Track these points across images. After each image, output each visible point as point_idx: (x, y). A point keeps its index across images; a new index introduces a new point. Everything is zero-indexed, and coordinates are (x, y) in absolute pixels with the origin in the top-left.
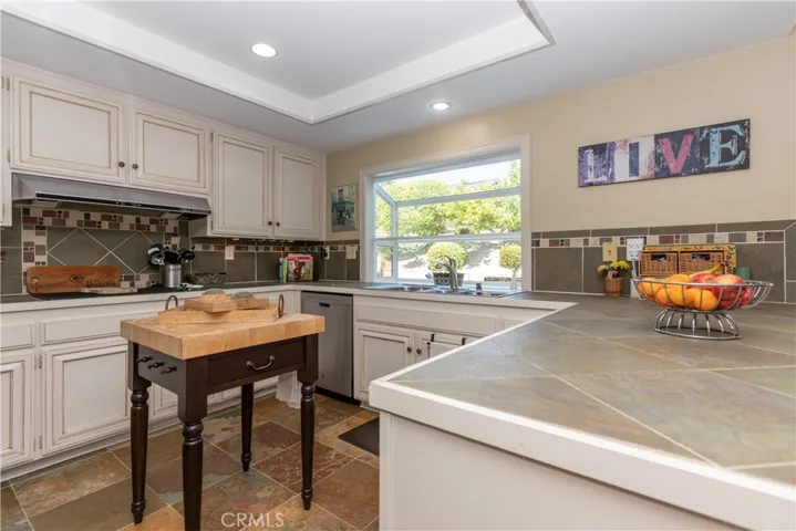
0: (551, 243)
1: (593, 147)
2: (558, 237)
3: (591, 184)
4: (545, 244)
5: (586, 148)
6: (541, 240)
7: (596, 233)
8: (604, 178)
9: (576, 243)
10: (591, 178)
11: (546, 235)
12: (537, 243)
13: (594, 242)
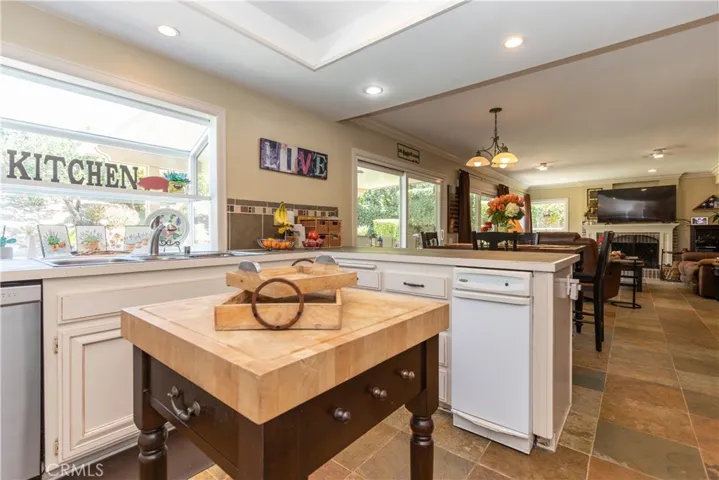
0: (243, 209)
1: (270, 142)
2: (248, 205)
3: (267, 169)
4: (237, 209)
5: (266, 140)
6: (235, 206)
7: (271, 205)
8: (274, 166)
9: (259, 210)
10: (268, 164)
11: (239, 202)
12: (232, 209)
13: (269, 210)
